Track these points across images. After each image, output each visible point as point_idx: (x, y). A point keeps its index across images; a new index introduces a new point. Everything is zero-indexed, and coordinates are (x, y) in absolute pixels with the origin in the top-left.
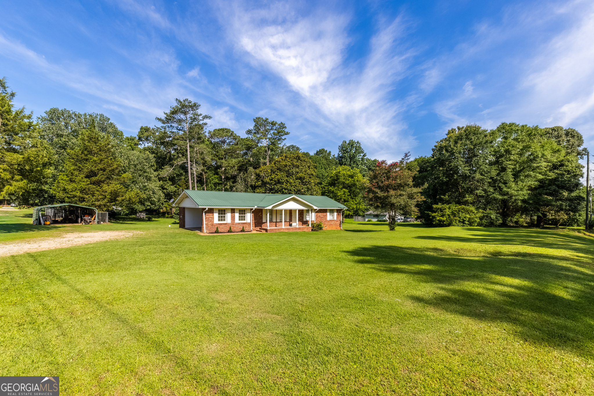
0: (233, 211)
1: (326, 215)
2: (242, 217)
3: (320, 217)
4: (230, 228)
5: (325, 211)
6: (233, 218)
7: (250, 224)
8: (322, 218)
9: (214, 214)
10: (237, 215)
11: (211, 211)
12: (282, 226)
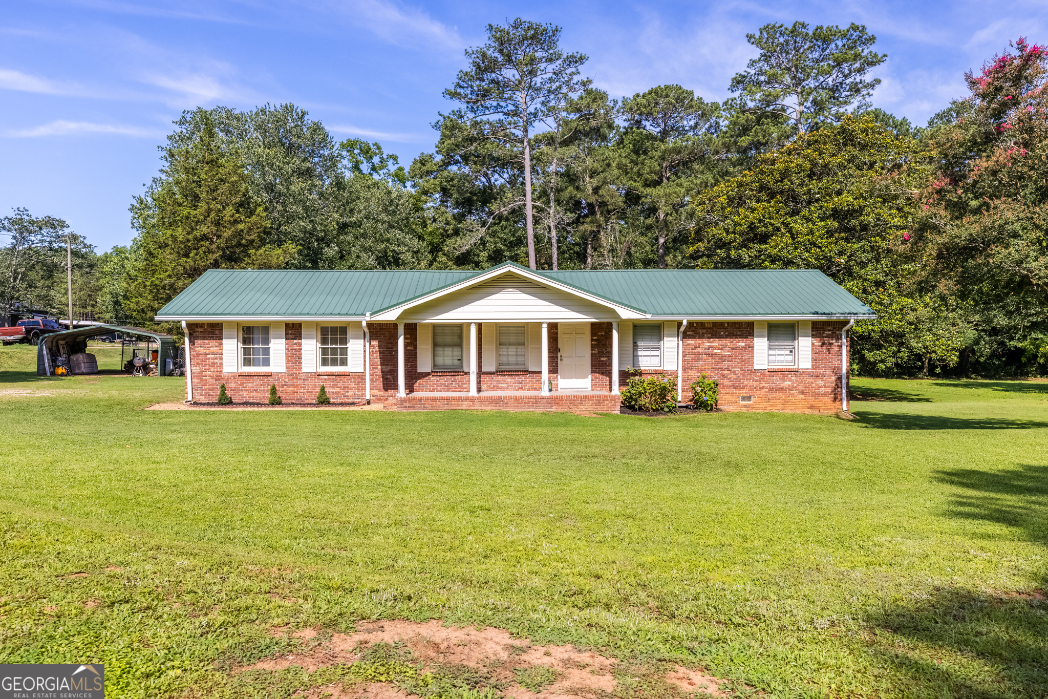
0: (294, 331)
1: (750, 349)
2: (334, 351)
3: (711, 355)
4: (273, 390)
5: (745, 330)
6: (294, 358)
7: (360, 377)
8: (722, 358)
9: (224, 341)
10: (310, 347)
11: (213, 331)
12: (468, 391)
